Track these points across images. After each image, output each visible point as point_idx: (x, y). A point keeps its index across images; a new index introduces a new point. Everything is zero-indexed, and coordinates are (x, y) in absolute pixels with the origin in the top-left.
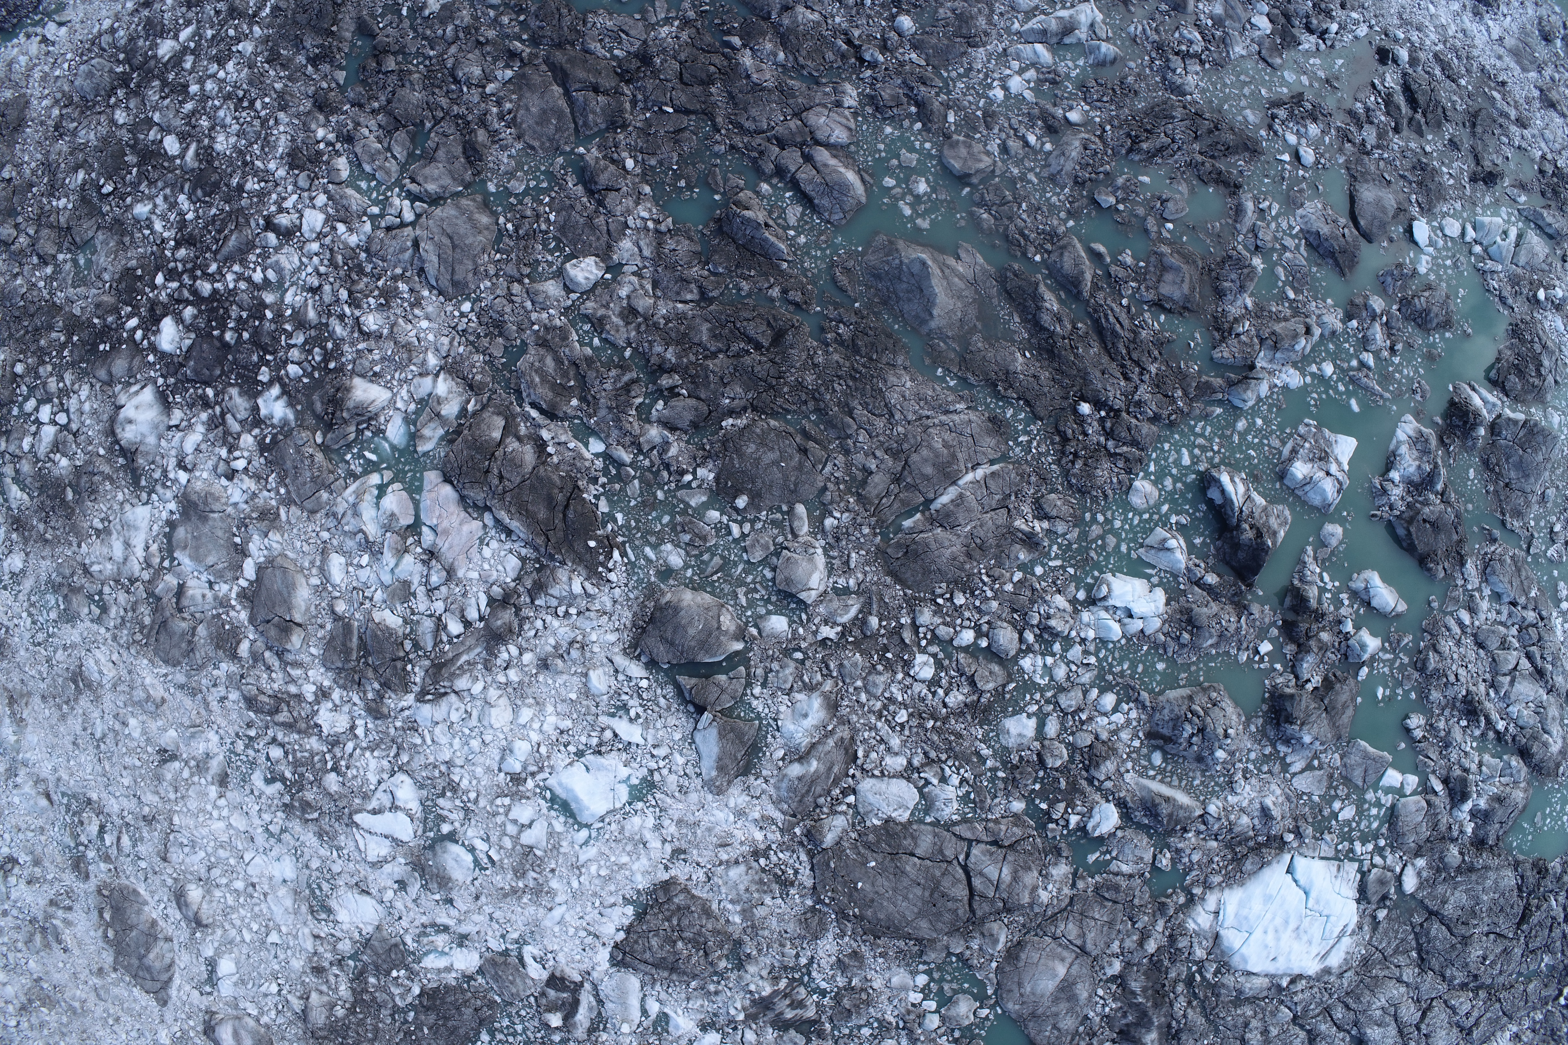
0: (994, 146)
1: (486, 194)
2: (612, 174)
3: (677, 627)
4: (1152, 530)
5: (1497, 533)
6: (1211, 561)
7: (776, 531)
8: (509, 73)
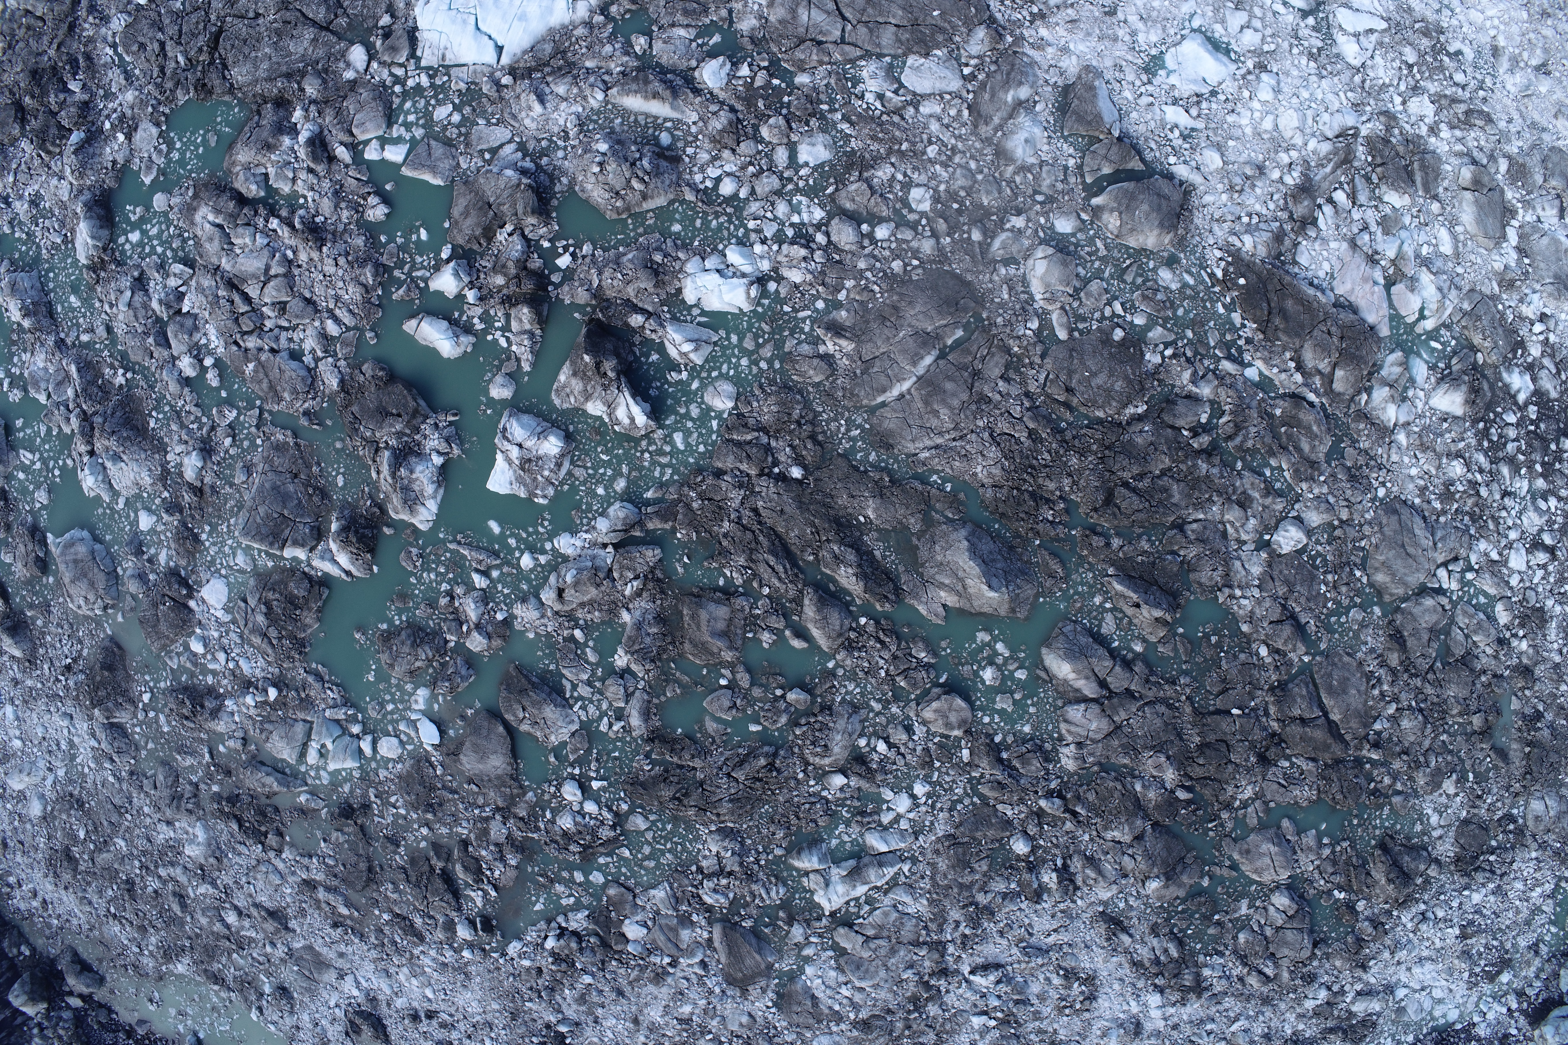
0: (919, 731)
1: (1381, 604)
2: (1279, 636)
3: (1159, 209)
4: (707, 361)
5: (304, 422)
6: (637, 339)
7: (1081, 311)
8: (1377, 726)
